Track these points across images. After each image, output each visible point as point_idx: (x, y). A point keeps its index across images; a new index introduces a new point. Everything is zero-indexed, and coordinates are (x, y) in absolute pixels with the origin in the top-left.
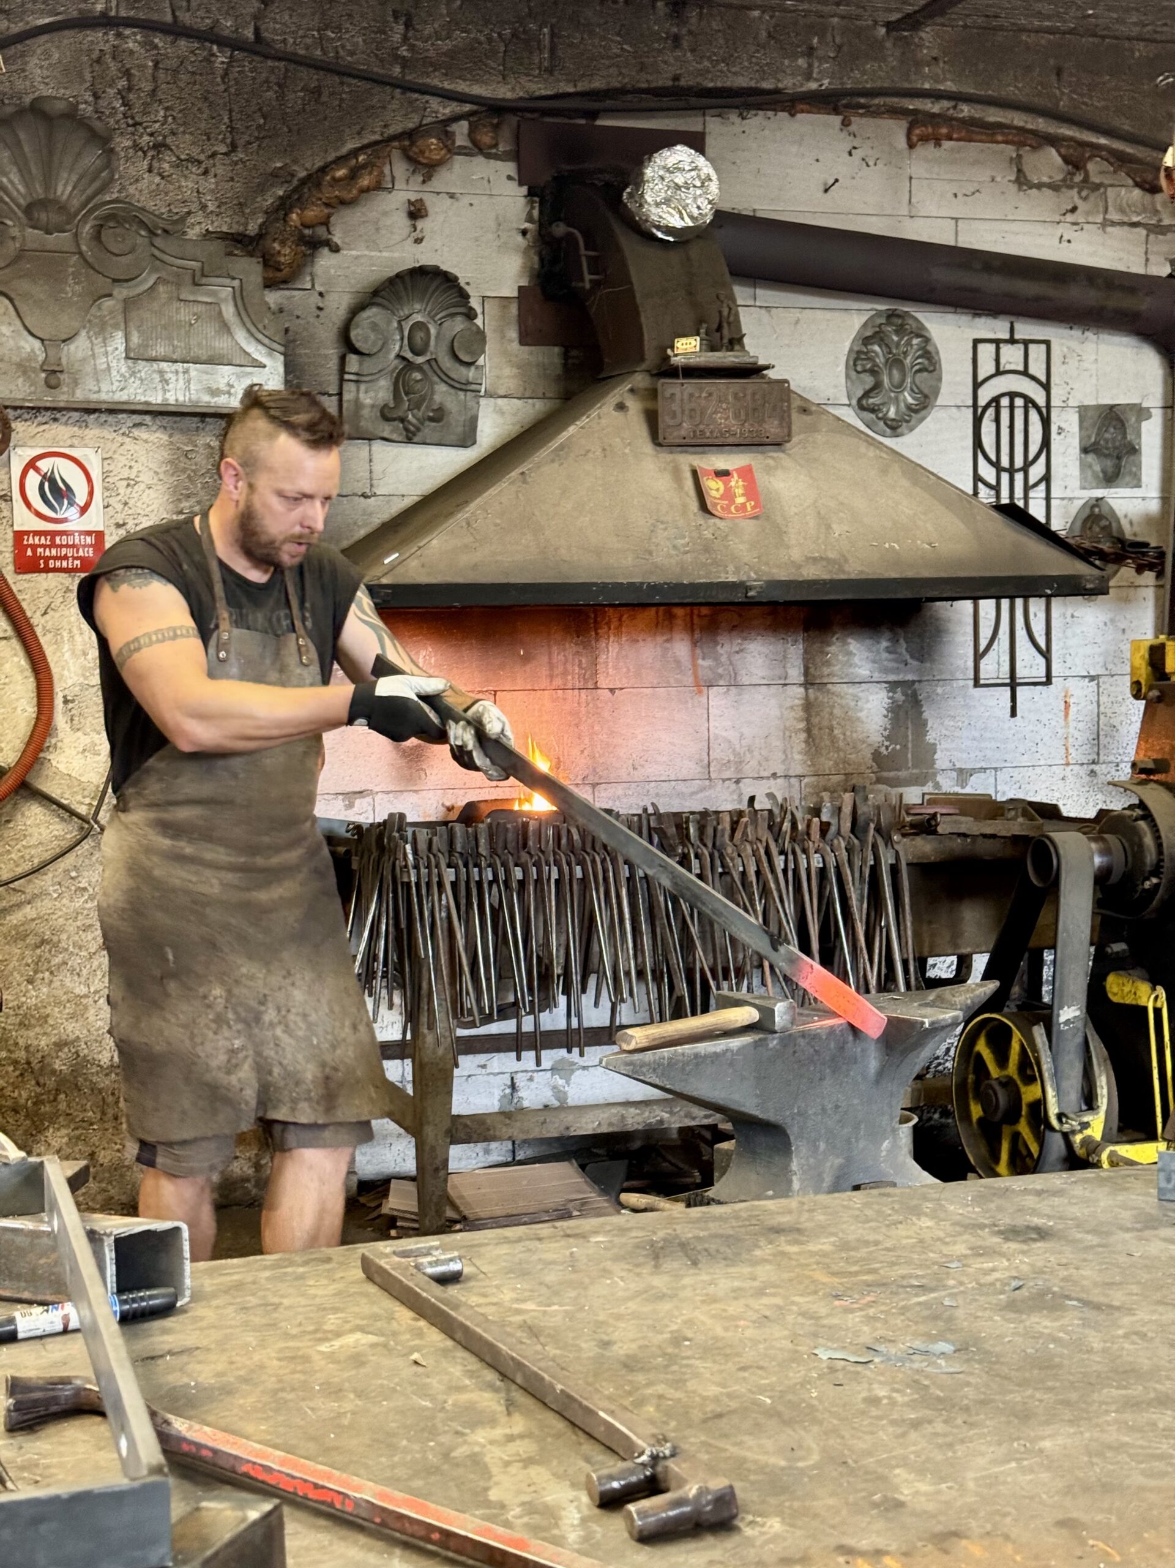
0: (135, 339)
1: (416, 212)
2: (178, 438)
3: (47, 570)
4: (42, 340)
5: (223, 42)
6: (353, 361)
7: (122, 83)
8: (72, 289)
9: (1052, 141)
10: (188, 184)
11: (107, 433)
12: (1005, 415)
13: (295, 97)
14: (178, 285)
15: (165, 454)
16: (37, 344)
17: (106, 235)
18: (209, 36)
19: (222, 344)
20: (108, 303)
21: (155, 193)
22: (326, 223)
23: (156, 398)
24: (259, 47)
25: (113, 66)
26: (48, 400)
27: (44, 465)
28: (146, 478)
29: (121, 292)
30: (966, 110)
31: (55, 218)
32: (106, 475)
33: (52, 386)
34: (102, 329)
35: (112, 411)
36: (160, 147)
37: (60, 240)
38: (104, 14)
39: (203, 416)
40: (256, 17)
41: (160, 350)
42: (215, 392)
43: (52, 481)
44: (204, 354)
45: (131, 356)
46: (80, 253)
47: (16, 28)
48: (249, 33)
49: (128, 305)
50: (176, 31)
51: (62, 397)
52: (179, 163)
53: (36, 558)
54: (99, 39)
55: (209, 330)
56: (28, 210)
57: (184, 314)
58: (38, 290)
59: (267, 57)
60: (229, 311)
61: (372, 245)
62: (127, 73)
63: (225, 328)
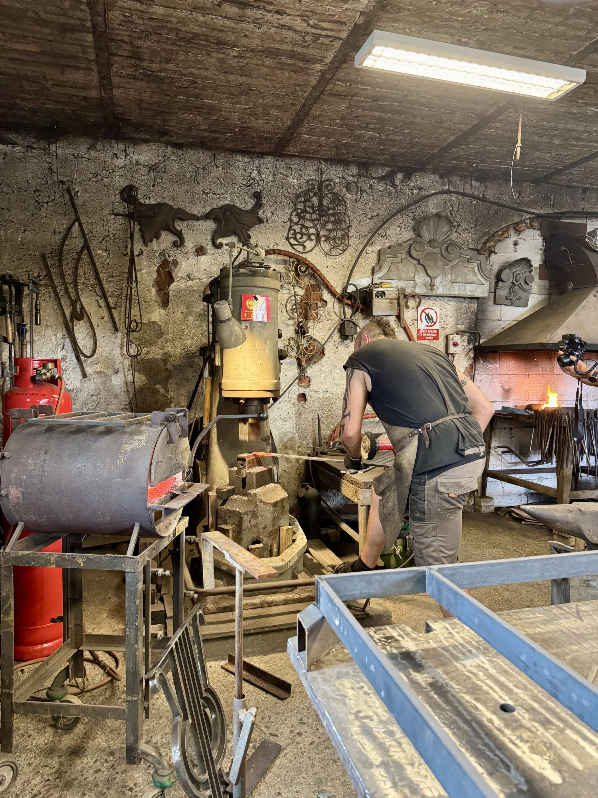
0: (453, 277)
1: (516, 244)
2: (458, 304)
3: (425, 339)
4: (431, 277)
5: (475, 198)
6: (500, 284)
7: (451, 208)
8: (440, 263)
10: (464, 235)
11: (441, 302)
13: (492, 212)
14: (464, 262)
15: (454, 308)
16: (429, 279)
17: (449, 249)
18: (472, 196)
19: (474, 279)
20: (447, 267)
21: (456, 238)
22: (494, 246)
23: (456, 293)
24: (484, 199)
25: (449, 204)
26: (430, 294)
27: (426, 311)
28: (450, 315)
29: (451, 264)
31: (437, 244)
32: (440, 314)
33: (431, 289)
34: (444, 274)
35: (442, 297)
36: (459, 226)
37: (437, 250)
38: (448, 189)
39: (465, 298)
40: (483, 191)
41: (459, 280)
42: (471, 291)
43: (428, 315)
44: (469, 281)
45: (451, 282)
46: (442, 254)
47: (426, 194)
48: (481, 196)
49: (452, 268)
50: (464, 195)
51: (435, 293)
52: (463, 230)
53: (423, 336)
54: (445, 197)
55: (471, 274)
56: (429, 242)
57: (466, 271)
58: (431, 263)
59: (485, 201)
60: (476, 269)
61: (505, 253)
62: (452, 206)
63: (475, 274)
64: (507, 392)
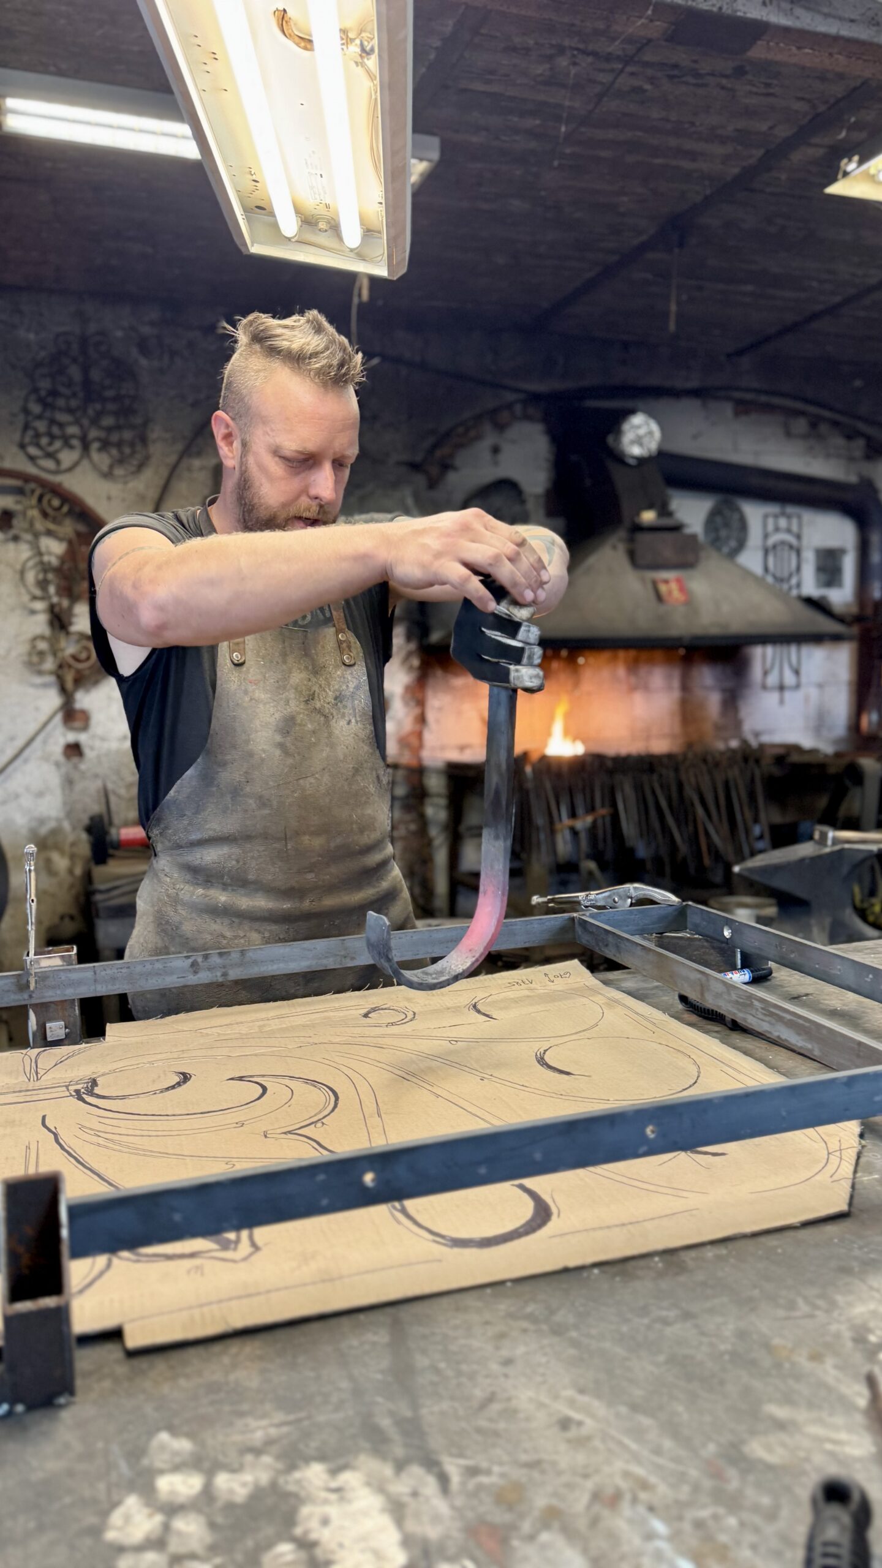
1: (495, 450)
5: (405, 363)
9: (802, 413)
10: (387, 436)
12: (779, 553)
13: (441, 391)
14: (384, 488)
18: (399, 360)
21: (371, 441)
22: (451, 456)
24: (423, 366)
30: (763, 398)
40: (421, 351)
48: (418, 359)
50: (383, 357)
57: (390, 504)
59: (427, 370)
61: (474, 467)
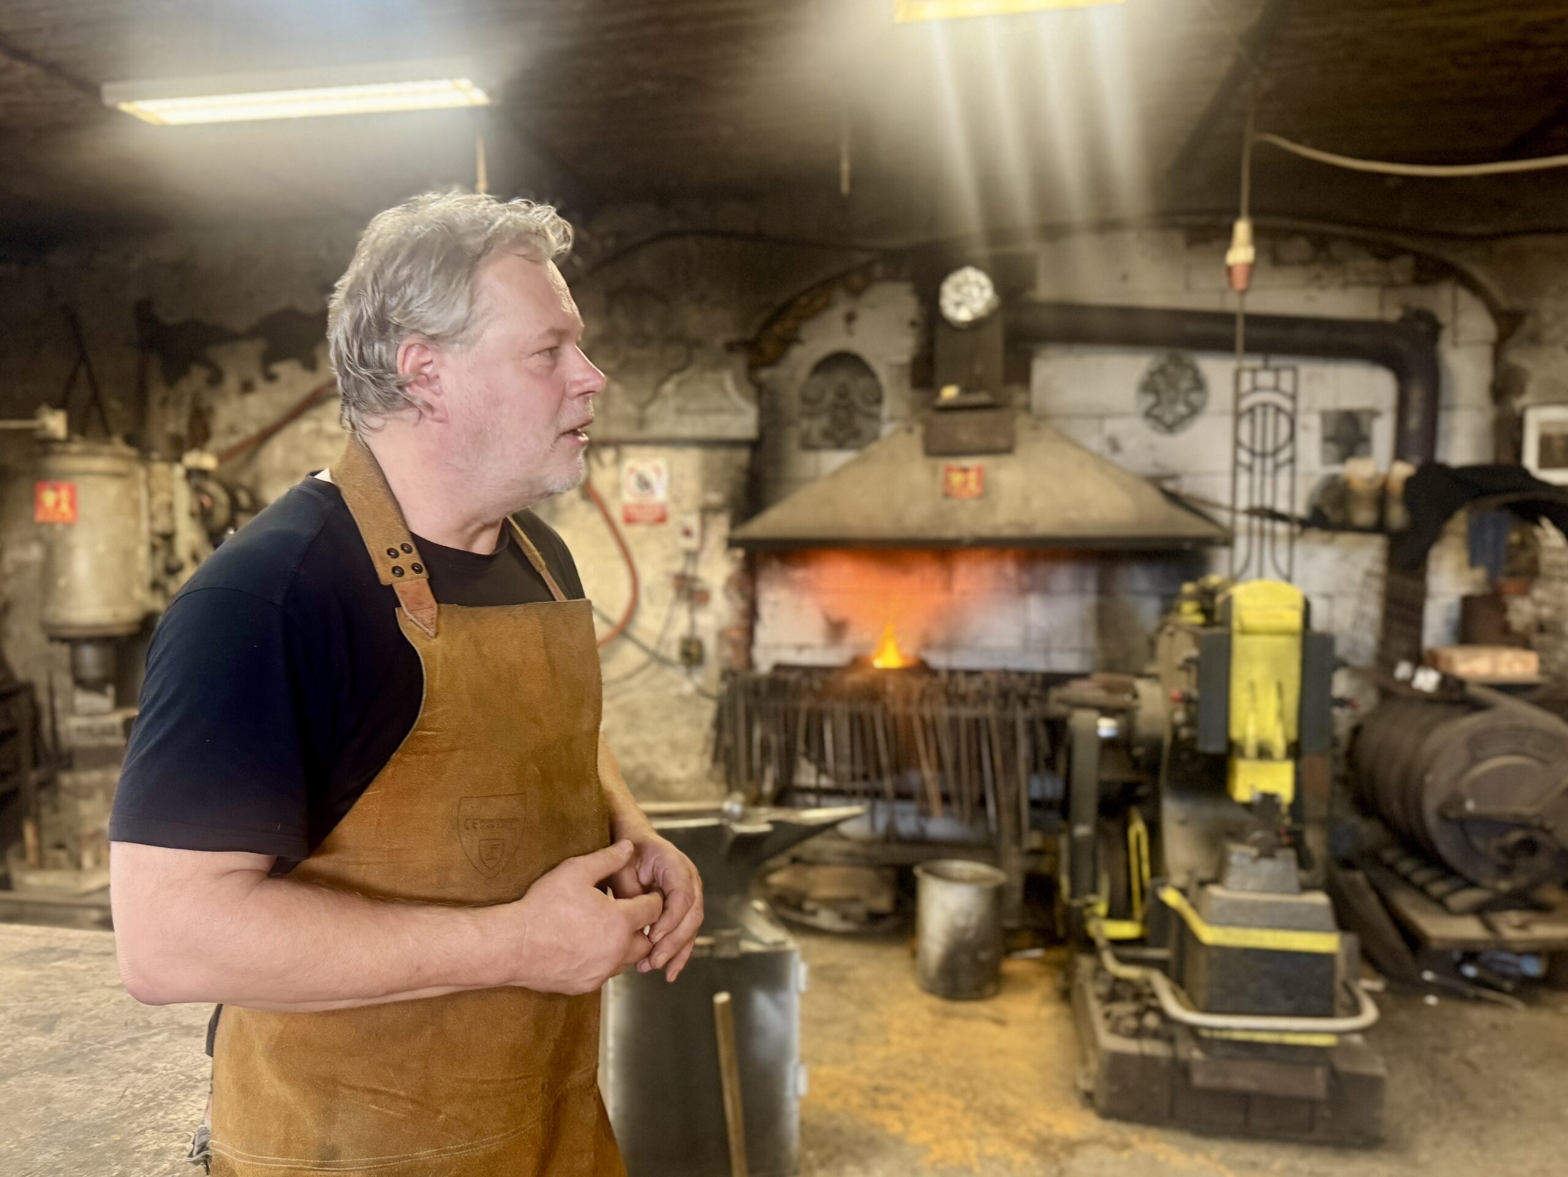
0: (681, 403)
1: (851, 317)
2: (709, 454)
4: (638, 406)
5: (739, 236)
6: (805, 406)
8: (649, 379)
10: (716, 316)
12: (1259, 419)
13: (776, 262)
14: (702, 372)
15: (698, 462)
16: (635, 408)
18: (731, 234)
19: (723, 402)
20: (669, 384)
23: (687, 432)
24: (758, 236)
26: (638, 436)
28: (690, 474)
29: (675, 378)
32: (670, 473)
33: (641, 430)
34: (665, 399)
37: (647, 353)
40: (757, 221)
41: (693, 407)
44: (715, 408)
45: (677, 412)
46: (655, 359)
48: (753, 230)
49: (679, 385)
50: (713, 233)
51: (644, 434)
52: (713, 305)
54: (673, 244)
55: (720, 395)
56: (633, 338)
57: (706, 388)
58: (633, 379)
59: (760, 241)
60: (729, 384)
61: (825, 339)
63: (726, 393)
64: (837, 629)
